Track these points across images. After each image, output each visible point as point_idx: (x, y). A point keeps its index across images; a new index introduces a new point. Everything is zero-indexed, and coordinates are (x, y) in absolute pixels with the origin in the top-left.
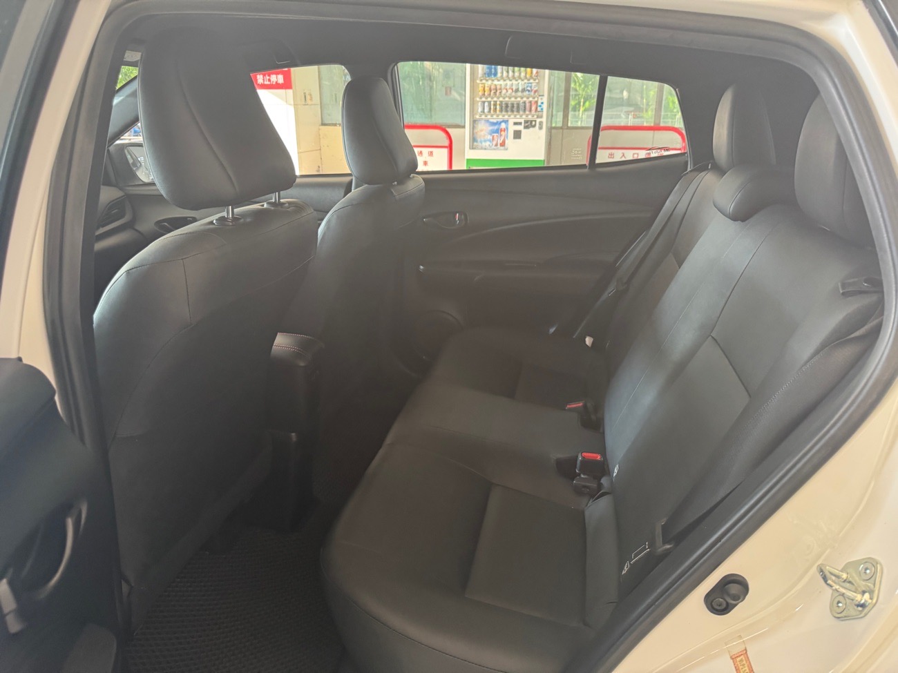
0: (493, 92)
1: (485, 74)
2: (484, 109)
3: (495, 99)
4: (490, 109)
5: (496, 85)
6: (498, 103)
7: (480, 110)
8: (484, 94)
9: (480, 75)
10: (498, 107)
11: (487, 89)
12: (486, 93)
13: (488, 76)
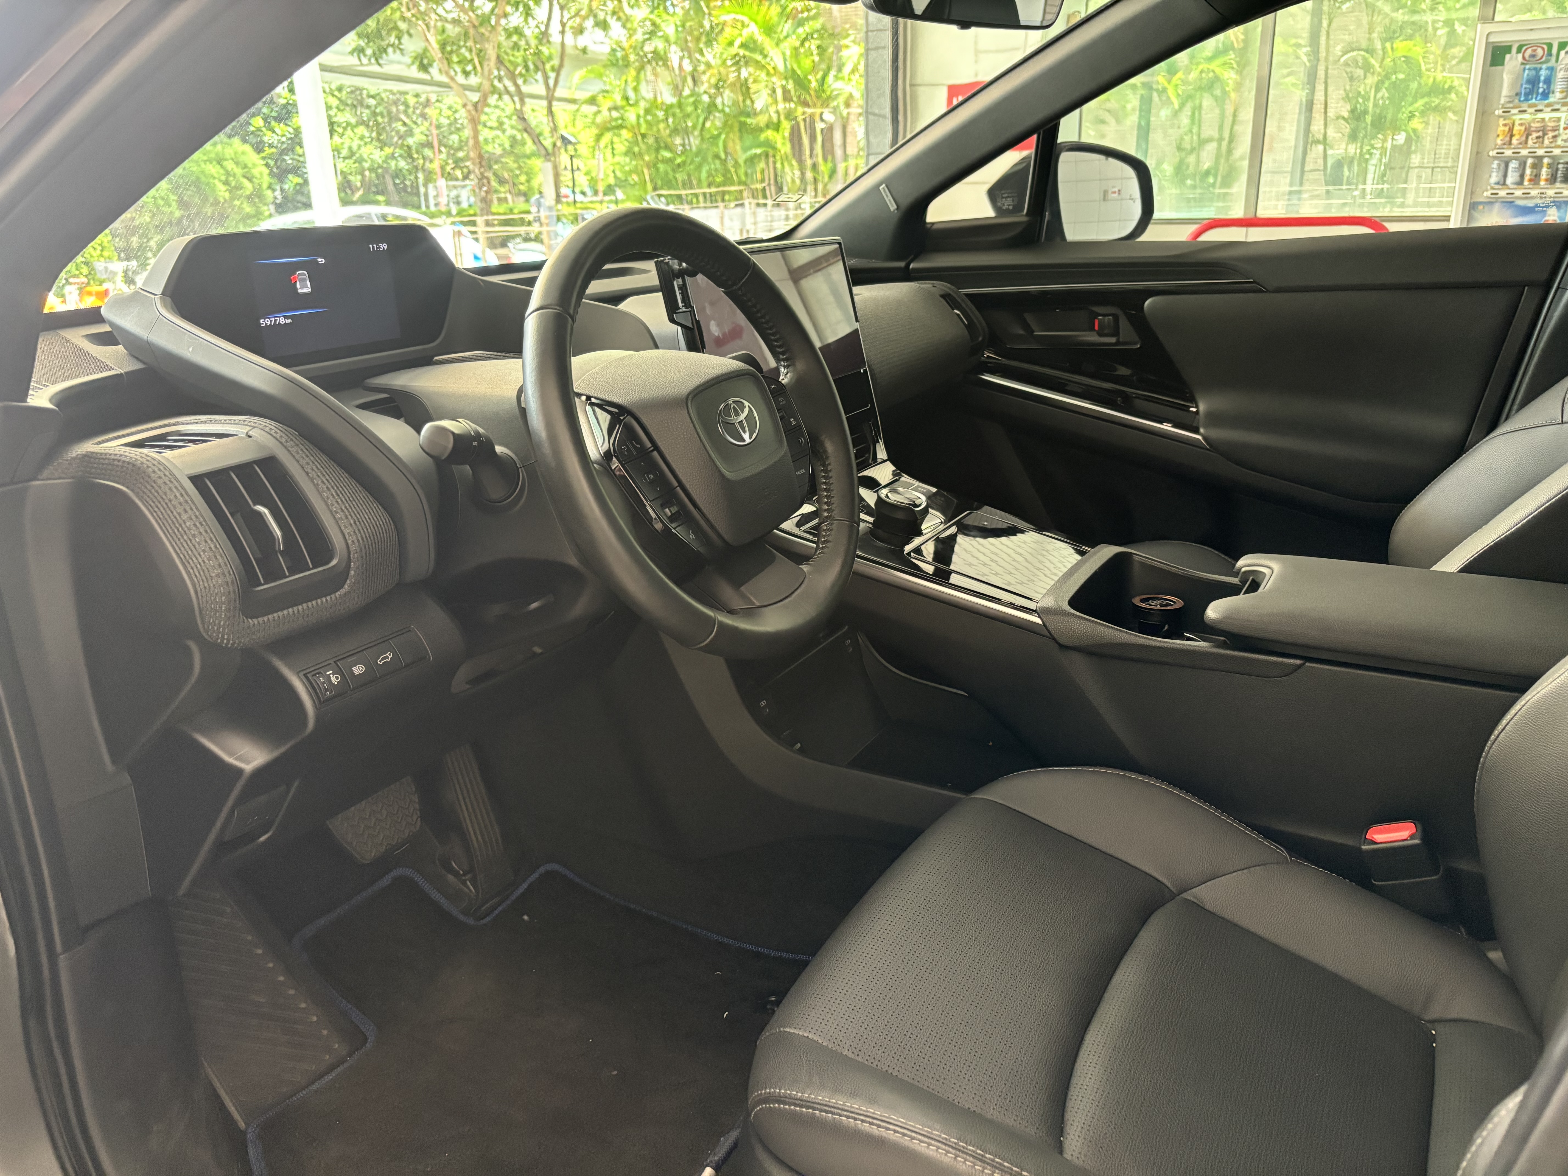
0: (1535, 135)
1: (1517, 94)
2: (1505, 176)
3: (1540, 152)
4: (1522, 176)
5: (1543, 120)
6: (1546, 161)
7: (1494, 179)
8: (1510, 143)
9: (1503, 101)
10: (1544, 172)
11: (1517, 128)
12: (1515, 141)
13: (1527, 100)
